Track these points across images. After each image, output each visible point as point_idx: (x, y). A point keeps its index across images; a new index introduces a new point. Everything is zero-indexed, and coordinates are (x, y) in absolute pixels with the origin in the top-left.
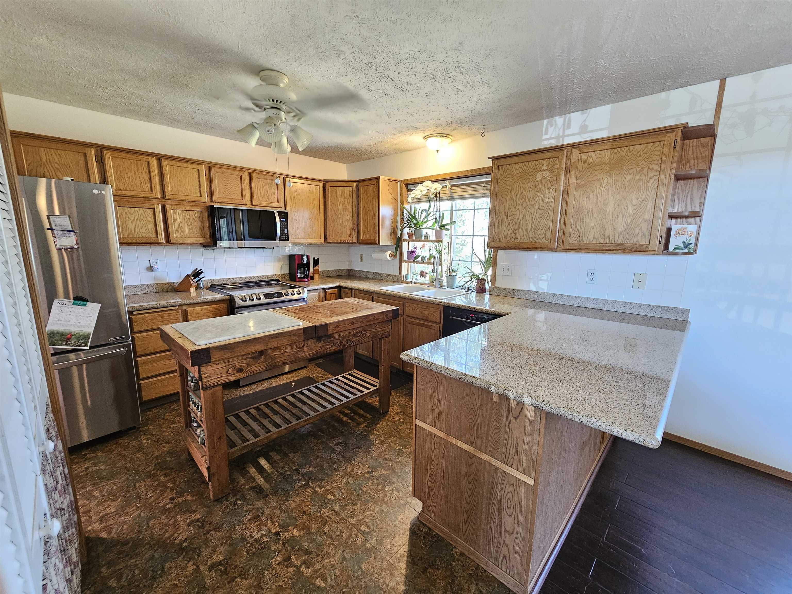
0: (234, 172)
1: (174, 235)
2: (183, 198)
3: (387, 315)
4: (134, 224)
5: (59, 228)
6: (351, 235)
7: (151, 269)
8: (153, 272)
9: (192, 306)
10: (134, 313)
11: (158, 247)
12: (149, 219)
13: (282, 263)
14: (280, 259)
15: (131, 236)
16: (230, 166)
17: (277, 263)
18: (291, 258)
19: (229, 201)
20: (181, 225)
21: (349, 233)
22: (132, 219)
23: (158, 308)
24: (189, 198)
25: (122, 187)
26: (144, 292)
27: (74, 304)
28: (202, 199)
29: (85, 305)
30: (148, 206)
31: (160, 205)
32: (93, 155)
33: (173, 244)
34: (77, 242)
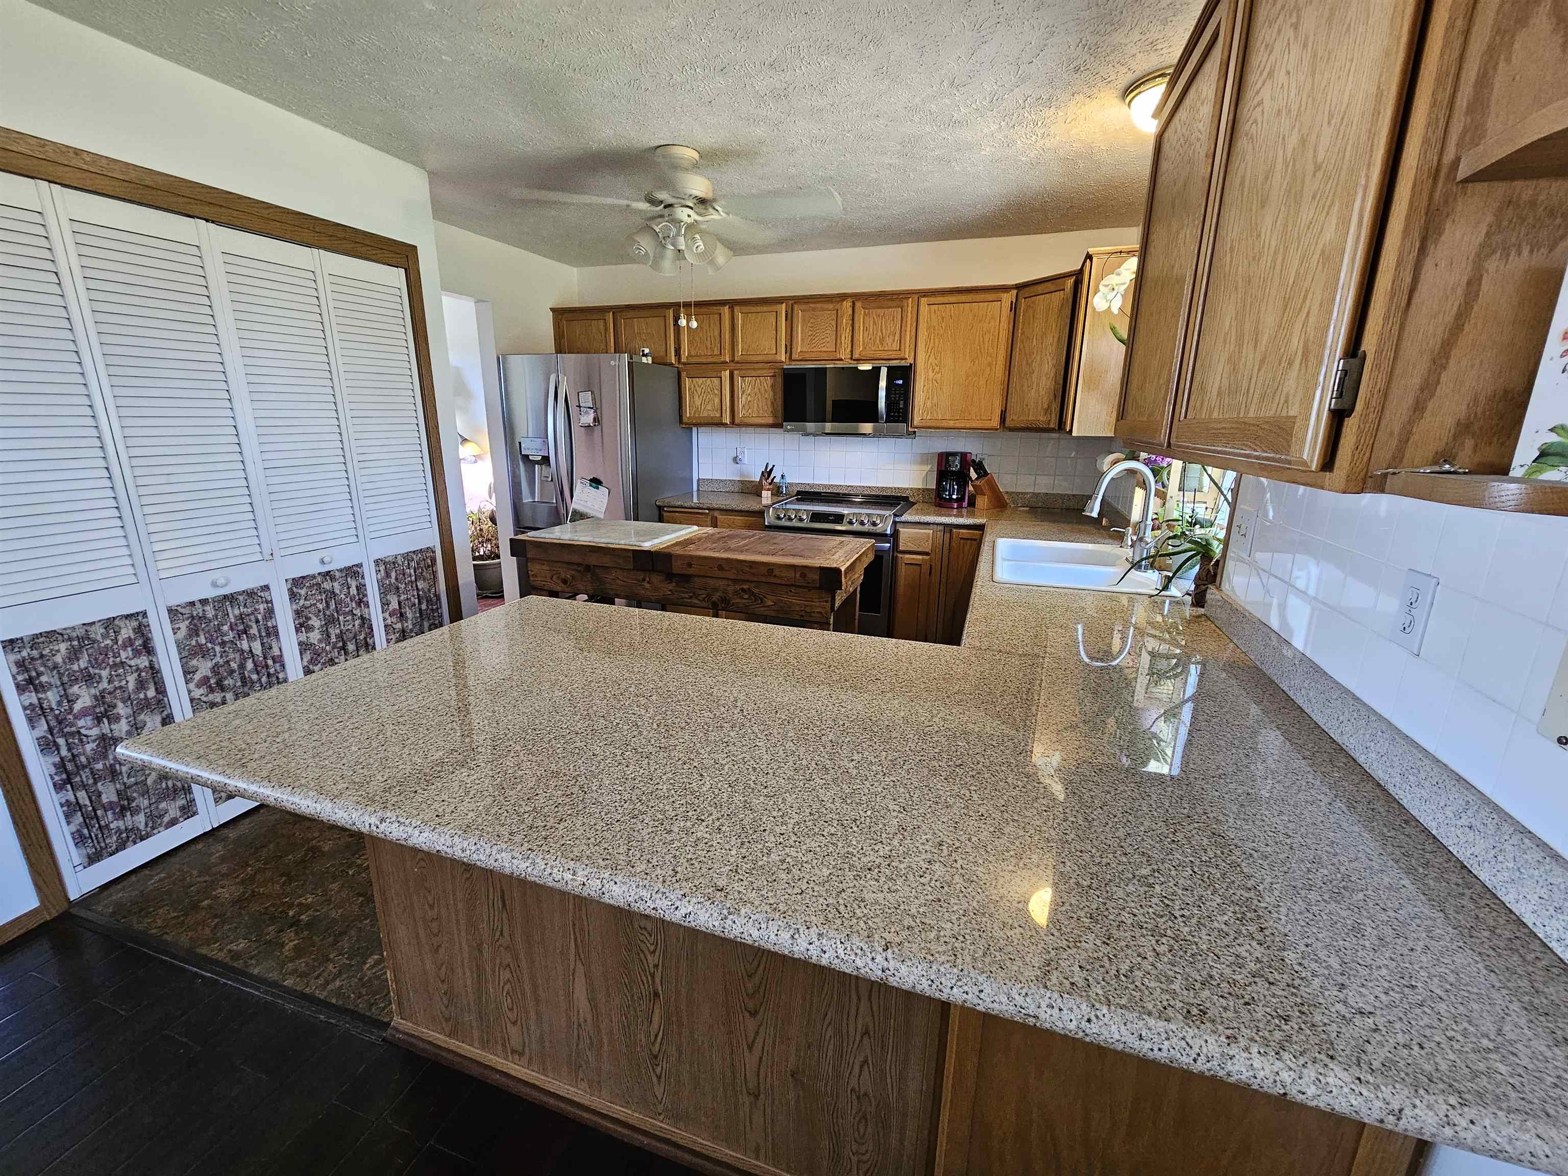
0: (826, 306)
1: (740, 414)
2: (754, 359)
3: (803, 575)
4: (702, 399)
5: (584, 405)
6: (1047, 410)
7: (736, 460)
8: (738, 465)
9: (724, 513)
10: (665, 509)
11: (722, 429)
12: (716, 392)
13: (929, 467)
14: (924, 459)
15: (697, 415)
16: (821, 296)
17: (917, 467)
18: (944, 458)
19: (813, 356)
20: (749, 398)
21: (1046, 406)
22: (701, 393)
23: (685, 508)
24: (759, 358)
25: (693, 353)
26: (728, 490)
27: (590, 486)
28: (778, 358)
29: (598, 488)
30: (716, 374)
31: (728, 372)
32: (671, 315)
33: (739, 425)
34: (596, 420)
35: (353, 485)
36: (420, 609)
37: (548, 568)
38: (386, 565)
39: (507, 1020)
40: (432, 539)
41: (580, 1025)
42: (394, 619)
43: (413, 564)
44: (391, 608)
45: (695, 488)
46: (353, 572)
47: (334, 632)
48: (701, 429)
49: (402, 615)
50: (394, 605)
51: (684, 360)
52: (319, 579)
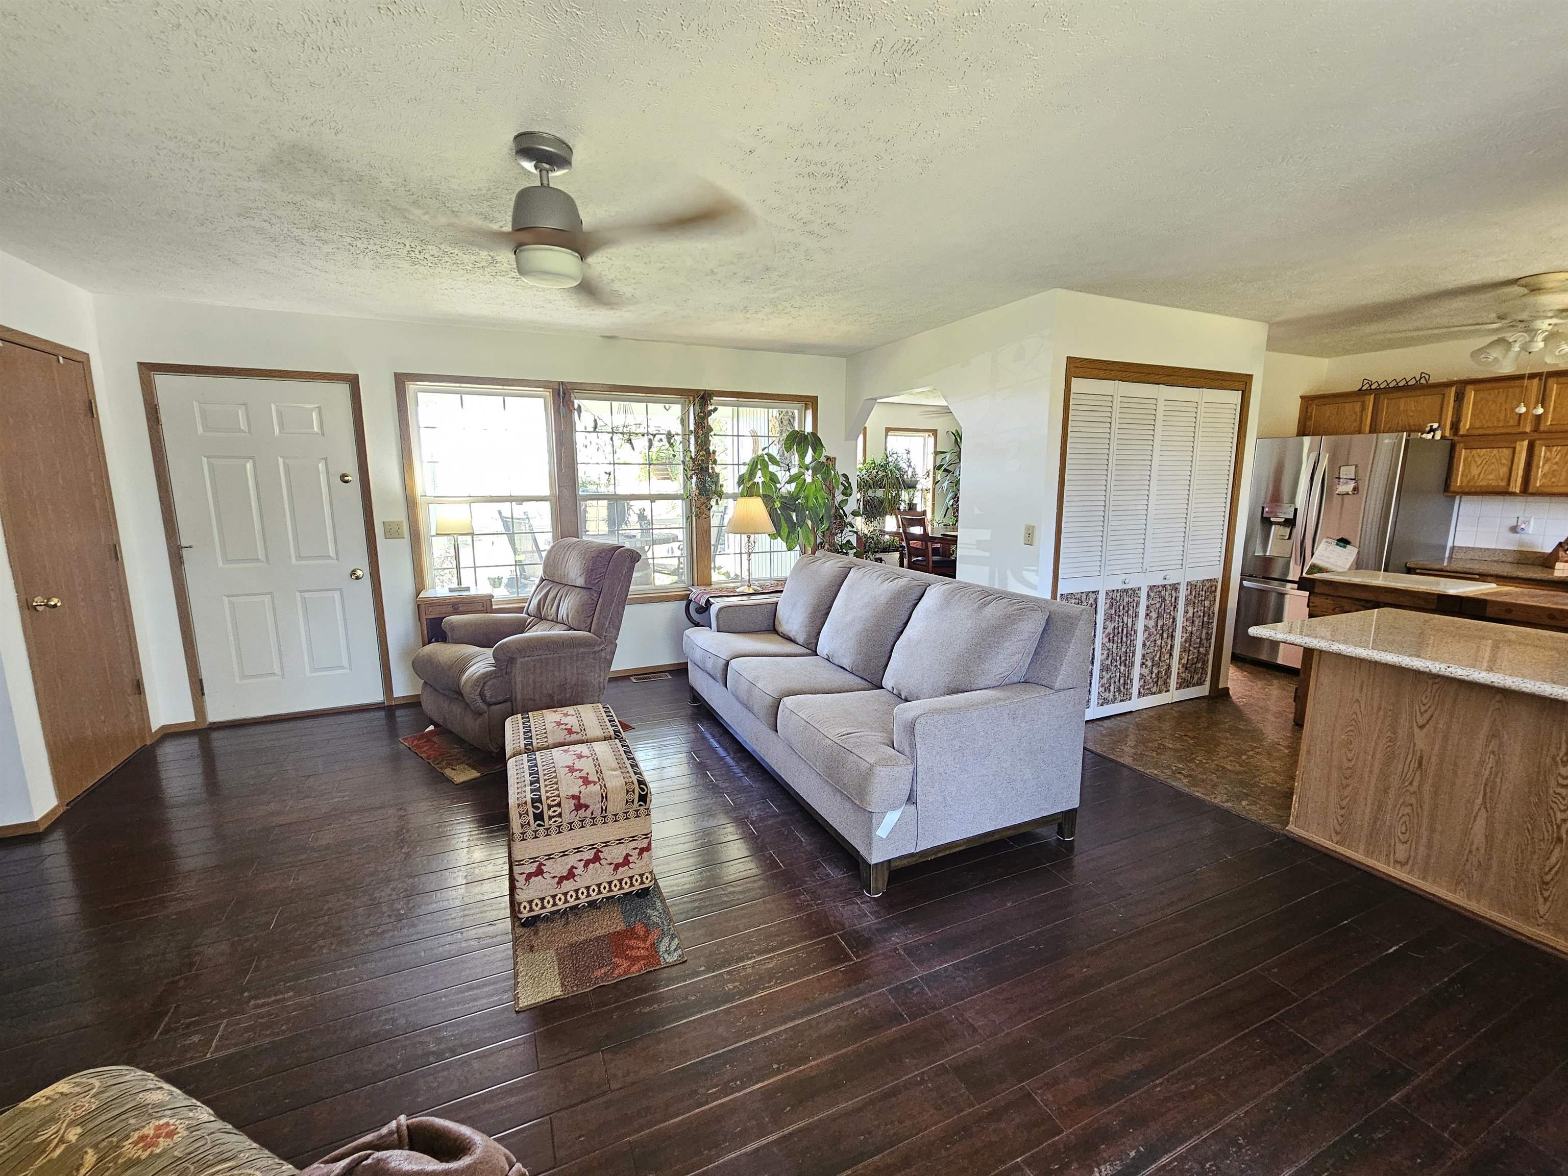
1: (1539, 483)
4: (1480, 469)
5: (1345, 477)
7: (1514, 529)
8: (1516, 535)
9: (1503, 580)
10: (1418, 571)
11: (1507, 498)
12: (1504, 461)
15: (1471, 484)
20: (1555, 467)
22: (1479, 463)
23: (1447, 572)
25: (1477, 425)
26: (1496, 559)
27: (1337, 544)
29: (1345, 547)
30: (1507, 445)
31: (1526, 443)
32: (1453, 394)
33: (1533, 494)
34: (1355, 489)
35: (1187, 532)
36: (1203, 621)
37: (1332, 602)
38: (1191, 586)
39: (1397, 838)
40: (1218, 573)
41: (1470, 852)
42: (1188, 623)
43: (1205, 588)
44: (1188, 616)
45: (1447, 555)
46: (1175, 587)
47: (1160, 623)
48: (1465, 498)
49: (1193, 622)
50: (1190, 614)
51: (1462, 431)
52: (1161, 589)
